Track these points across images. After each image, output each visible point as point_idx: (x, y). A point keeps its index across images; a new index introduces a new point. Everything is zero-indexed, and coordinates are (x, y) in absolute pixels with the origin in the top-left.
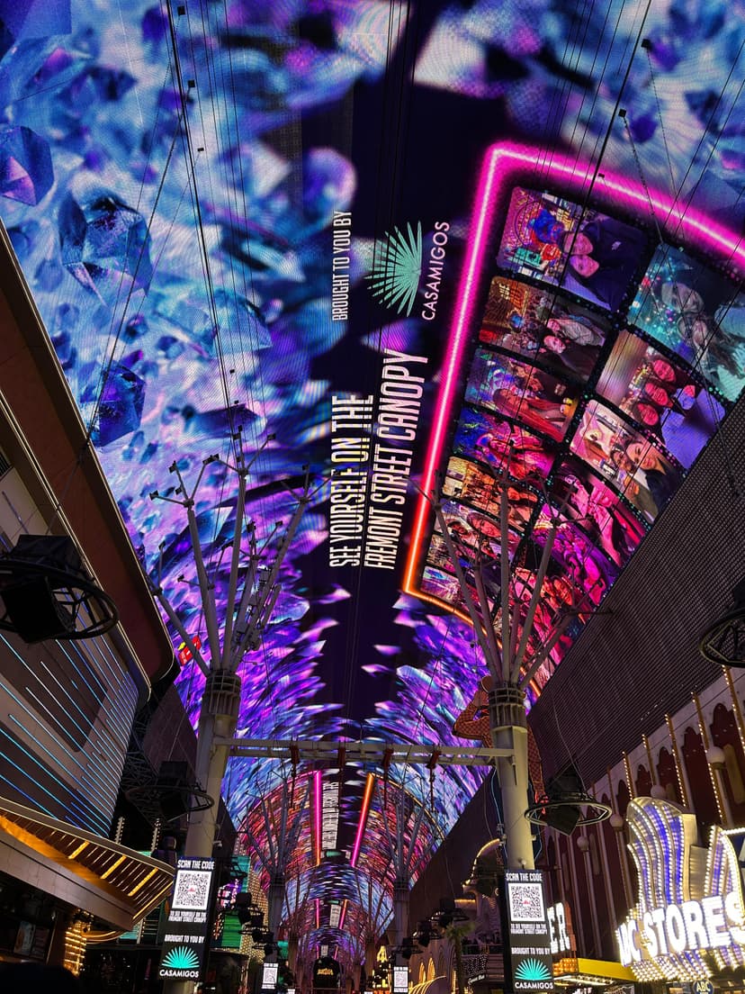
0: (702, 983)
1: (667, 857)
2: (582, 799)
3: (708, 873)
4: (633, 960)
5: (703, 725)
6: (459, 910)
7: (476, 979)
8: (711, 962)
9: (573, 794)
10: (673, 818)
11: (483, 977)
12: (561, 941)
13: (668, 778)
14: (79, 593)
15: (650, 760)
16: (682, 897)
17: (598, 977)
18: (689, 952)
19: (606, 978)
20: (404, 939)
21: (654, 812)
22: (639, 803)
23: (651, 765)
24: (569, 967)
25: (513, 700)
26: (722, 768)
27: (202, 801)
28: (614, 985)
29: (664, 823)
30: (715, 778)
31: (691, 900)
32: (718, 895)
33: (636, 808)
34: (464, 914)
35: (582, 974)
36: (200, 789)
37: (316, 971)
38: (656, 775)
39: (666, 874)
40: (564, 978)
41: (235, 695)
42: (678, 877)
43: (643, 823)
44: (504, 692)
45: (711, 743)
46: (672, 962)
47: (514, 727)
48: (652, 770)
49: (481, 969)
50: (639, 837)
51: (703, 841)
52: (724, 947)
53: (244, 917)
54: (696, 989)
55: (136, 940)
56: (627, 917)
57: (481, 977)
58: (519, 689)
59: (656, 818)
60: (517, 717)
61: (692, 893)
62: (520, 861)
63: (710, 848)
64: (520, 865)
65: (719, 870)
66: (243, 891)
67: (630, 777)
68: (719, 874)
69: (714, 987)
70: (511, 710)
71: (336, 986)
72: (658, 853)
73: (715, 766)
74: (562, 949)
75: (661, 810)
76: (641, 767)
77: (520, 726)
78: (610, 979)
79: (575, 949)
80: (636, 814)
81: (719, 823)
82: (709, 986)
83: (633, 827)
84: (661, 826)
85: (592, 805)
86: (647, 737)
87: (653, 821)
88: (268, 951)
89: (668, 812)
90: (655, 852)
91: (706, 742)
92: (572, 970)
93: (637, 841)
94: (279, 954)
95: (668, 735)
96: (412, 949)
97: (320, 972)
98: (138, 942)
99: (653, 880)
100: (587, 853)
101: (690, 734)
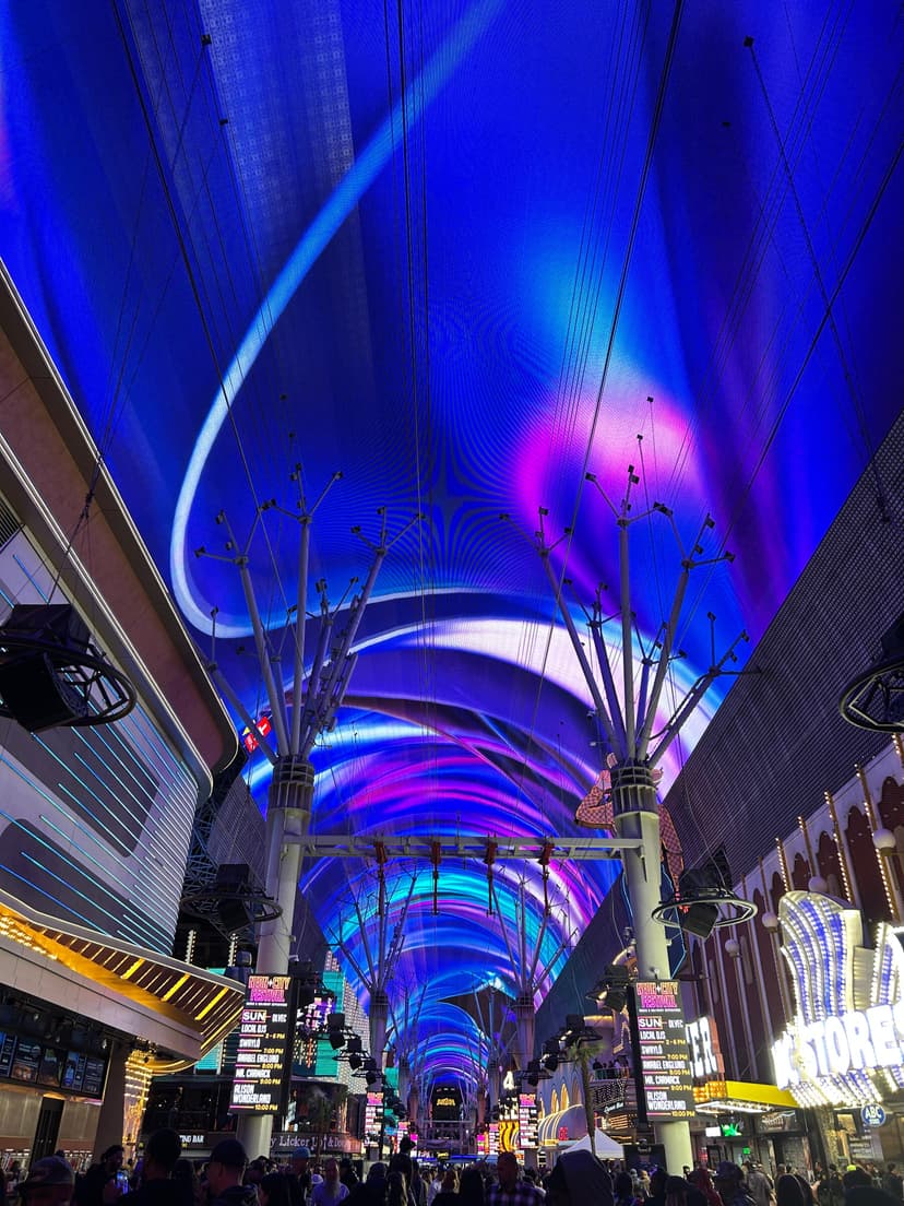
0: (872, 1108)
1: (828, 961)
2: (720, 895)
3: (874, 979)
4: (790, 1083)
5: (869, 803)
6: (590, 1028)
7: (613, 1107)
8: (881, 1084)
9: (711, 890)
10: (833, 915)
11: (622, 1105)
12: (707, 1061)
13: (830, 869)
14: (89, 672)
15: (809, 847)
16: (844, 1008)
17: (752, 1102)
18: (854, 1072)
19: (761, 1104)
20: (529, 1063)
21: (811, 909)
22: (793, 899)
23: (810, 852)
24: (716, 1092)
25: (639, 781)
26: (892, 853)
27: (269, 910)
28: (771, 1111)
29: (822, 921)
30: (884, 866)
31: (856, 1010)
32: (887, 1003)
33: (789, 904)
34: (594, 1034)
35: (731, 1100)
36: (264, 896)
37: (434, 1103)
38: (816, 864)
39: (826, 981)
40: (713, 1104)
41: (307, 785)
42: (839, 985)
43: (799, 922)
44: (630, 772)
45: (879, 825)
46: (836, 1084)
47: (642, 813)
48: (811, 857)
49: (619, 1096)
50: (794, 938)
51: (869, 941)
52: (897, 1067)
53: (336, 1041)
54: (864, 1115)
55: (216, 1071)
56: (784, 1032)
57: (619, 1105)
58: (648, 767)
59: (813, 915)
60: (647, 801)
61: (857, 1003)
62: (652, 970)
63: (877, 949)
64: (652, 975)
65: (889, 975)
66: (337, 1011)
67: (785, 867)
68: (889, 979)
69: (885, 1113)
70: (639, 792)
71: (459, 1118)
72: (817, 957)
73: (883, 851)
74: (709, 1071)
75: (819, 906)
76: (798, 856)
77: (649, 811)
78: (765, 1104)
79: (722, 1071)
80: (790, 912)
81: (888, 919)
82: (880, 1112)
83: (786, 926)
84: (819, 924)
85: (733, 902)
86: (804, 822)
87: (810, 919)
88: (371, 1079)
89: (827, 908)
90: (813, 956)
91: (874, 825)
92: (719, 1095)
93: (793, 943)
94: (384, 1082)
95: (829, 817)
96: (539, 1074)
97: (440, 1102)
98: (218, 1072)
99: (811, 989)
100: (738, 959)
101: (855, 816)
